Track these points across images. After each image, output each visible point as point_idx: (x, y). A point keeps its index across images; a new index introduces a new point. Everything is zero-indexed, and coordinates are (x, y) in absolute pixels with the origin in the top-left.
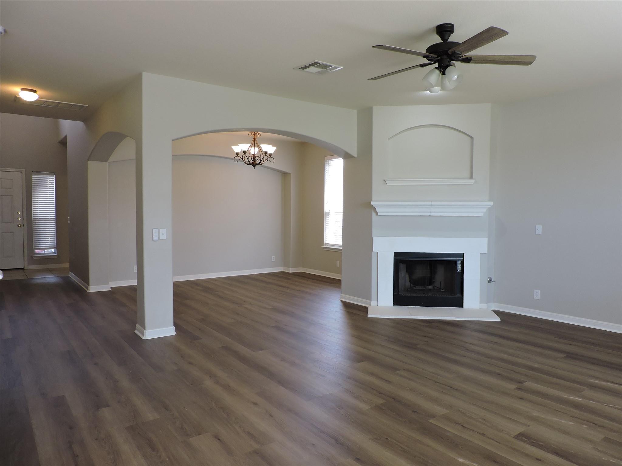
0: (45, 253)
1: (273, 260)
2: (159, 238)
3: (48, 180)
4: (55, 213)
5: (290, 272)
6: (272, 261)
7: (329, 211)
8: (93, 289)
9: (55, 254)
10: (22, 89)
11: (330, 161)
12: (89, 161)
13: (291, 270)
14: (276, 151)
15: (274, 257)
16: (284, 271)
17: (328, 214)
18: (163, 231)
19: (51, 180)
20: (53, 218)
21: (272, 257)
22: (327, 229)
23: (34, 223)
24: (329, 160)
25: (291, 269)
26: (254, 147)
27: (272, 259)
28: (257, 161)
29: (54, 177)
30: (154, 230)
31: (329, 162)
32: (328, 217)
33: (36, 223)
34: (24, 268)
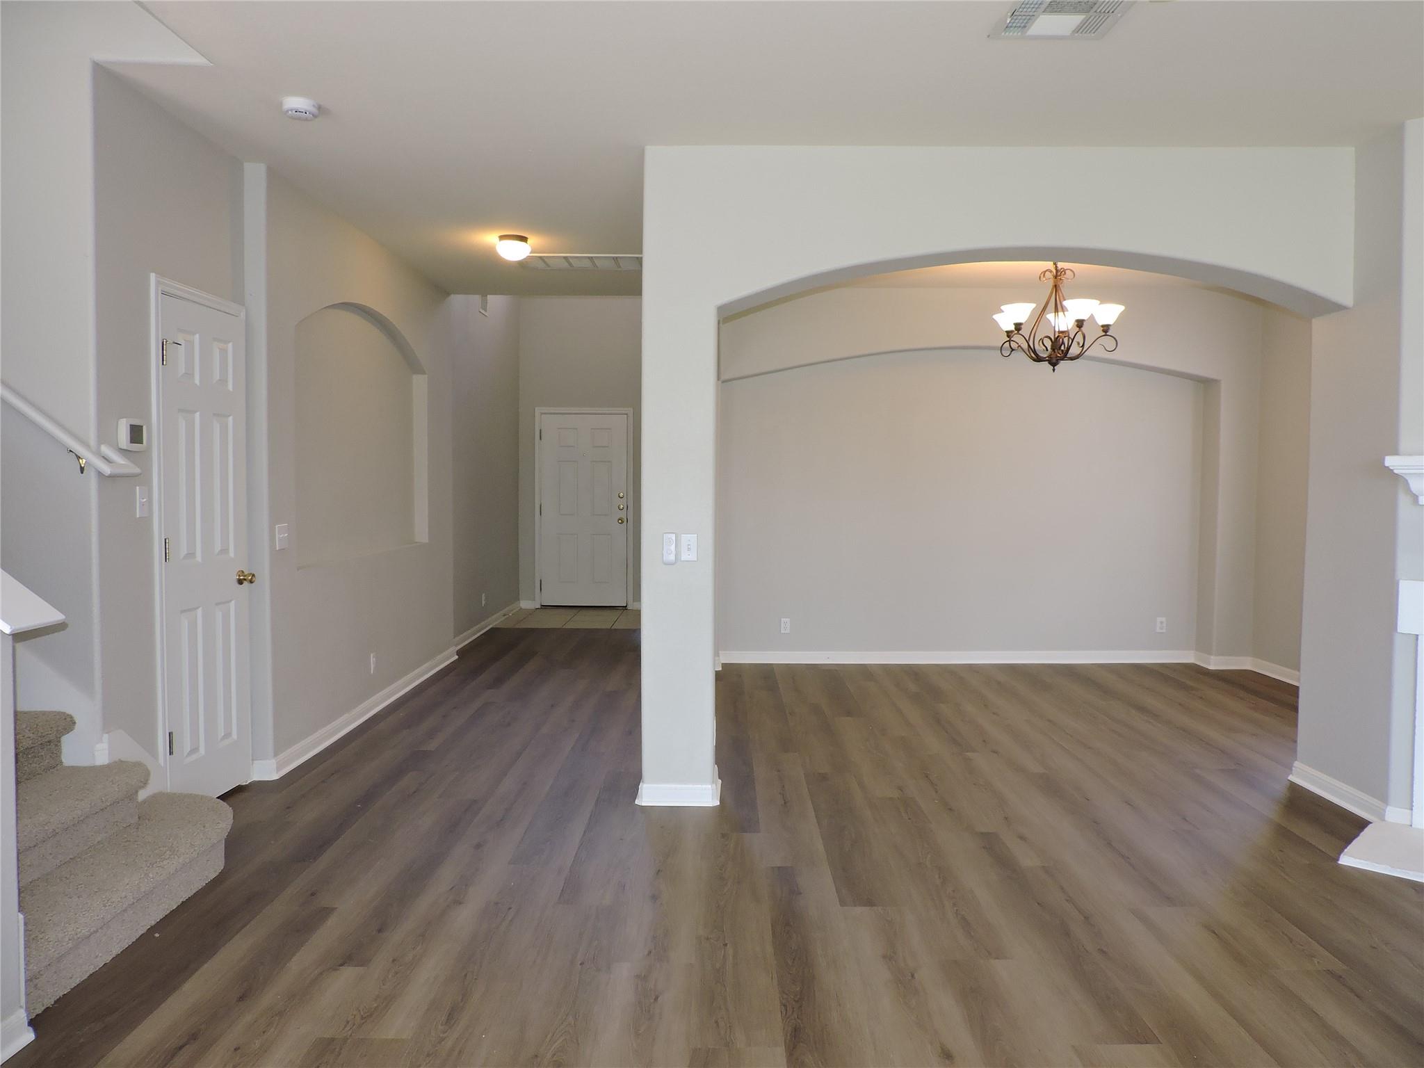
1: (1161, 628)
2: (677, 555)
5: (1212, 667)
6: (1158, 630)
10: (502, 238)
13: (1215, 663)
14: (1122, 317)
15: (1164, 619)
16: (1198, 663)
18: (689, 539)
21: (1159, 619)
25: (1215, 657)
26: (1063, 311)
27: (1158, 625)
34: (626, 606)
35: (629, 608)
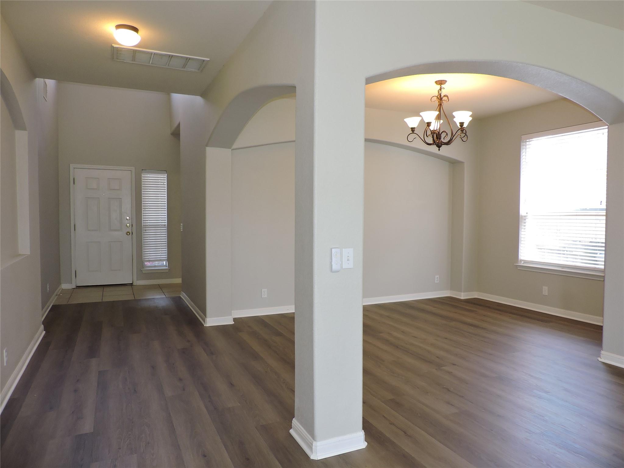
0: (155, 266)
1: (437, 281)
2: (341, 265)
3: (159, 180)
4: (166, 219)
5: (462, 298)
7: (527, 213)
8: (211, 321)
9: (167, 267)
10: (118, 27)
11: (529, 141)
12: (207, 147)
13: (463, 296)
15: (438, 276)
16: (452, 296)
17: (525, 217)
18: (348, 252)
19: (162, 179)
20: (165, 225)
21: (436, 277)
22: (522, 239)
23: (144, 230)
24: (527, 140)
25: (462, 293)
27: (436, 279)
28: (444, 139)
29: (166, 176)
30: (333, 250)
31: (527, 143)
32: (525, 223)
33: (146, 230)
34: (132, 283)
35: (134, 284)
